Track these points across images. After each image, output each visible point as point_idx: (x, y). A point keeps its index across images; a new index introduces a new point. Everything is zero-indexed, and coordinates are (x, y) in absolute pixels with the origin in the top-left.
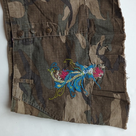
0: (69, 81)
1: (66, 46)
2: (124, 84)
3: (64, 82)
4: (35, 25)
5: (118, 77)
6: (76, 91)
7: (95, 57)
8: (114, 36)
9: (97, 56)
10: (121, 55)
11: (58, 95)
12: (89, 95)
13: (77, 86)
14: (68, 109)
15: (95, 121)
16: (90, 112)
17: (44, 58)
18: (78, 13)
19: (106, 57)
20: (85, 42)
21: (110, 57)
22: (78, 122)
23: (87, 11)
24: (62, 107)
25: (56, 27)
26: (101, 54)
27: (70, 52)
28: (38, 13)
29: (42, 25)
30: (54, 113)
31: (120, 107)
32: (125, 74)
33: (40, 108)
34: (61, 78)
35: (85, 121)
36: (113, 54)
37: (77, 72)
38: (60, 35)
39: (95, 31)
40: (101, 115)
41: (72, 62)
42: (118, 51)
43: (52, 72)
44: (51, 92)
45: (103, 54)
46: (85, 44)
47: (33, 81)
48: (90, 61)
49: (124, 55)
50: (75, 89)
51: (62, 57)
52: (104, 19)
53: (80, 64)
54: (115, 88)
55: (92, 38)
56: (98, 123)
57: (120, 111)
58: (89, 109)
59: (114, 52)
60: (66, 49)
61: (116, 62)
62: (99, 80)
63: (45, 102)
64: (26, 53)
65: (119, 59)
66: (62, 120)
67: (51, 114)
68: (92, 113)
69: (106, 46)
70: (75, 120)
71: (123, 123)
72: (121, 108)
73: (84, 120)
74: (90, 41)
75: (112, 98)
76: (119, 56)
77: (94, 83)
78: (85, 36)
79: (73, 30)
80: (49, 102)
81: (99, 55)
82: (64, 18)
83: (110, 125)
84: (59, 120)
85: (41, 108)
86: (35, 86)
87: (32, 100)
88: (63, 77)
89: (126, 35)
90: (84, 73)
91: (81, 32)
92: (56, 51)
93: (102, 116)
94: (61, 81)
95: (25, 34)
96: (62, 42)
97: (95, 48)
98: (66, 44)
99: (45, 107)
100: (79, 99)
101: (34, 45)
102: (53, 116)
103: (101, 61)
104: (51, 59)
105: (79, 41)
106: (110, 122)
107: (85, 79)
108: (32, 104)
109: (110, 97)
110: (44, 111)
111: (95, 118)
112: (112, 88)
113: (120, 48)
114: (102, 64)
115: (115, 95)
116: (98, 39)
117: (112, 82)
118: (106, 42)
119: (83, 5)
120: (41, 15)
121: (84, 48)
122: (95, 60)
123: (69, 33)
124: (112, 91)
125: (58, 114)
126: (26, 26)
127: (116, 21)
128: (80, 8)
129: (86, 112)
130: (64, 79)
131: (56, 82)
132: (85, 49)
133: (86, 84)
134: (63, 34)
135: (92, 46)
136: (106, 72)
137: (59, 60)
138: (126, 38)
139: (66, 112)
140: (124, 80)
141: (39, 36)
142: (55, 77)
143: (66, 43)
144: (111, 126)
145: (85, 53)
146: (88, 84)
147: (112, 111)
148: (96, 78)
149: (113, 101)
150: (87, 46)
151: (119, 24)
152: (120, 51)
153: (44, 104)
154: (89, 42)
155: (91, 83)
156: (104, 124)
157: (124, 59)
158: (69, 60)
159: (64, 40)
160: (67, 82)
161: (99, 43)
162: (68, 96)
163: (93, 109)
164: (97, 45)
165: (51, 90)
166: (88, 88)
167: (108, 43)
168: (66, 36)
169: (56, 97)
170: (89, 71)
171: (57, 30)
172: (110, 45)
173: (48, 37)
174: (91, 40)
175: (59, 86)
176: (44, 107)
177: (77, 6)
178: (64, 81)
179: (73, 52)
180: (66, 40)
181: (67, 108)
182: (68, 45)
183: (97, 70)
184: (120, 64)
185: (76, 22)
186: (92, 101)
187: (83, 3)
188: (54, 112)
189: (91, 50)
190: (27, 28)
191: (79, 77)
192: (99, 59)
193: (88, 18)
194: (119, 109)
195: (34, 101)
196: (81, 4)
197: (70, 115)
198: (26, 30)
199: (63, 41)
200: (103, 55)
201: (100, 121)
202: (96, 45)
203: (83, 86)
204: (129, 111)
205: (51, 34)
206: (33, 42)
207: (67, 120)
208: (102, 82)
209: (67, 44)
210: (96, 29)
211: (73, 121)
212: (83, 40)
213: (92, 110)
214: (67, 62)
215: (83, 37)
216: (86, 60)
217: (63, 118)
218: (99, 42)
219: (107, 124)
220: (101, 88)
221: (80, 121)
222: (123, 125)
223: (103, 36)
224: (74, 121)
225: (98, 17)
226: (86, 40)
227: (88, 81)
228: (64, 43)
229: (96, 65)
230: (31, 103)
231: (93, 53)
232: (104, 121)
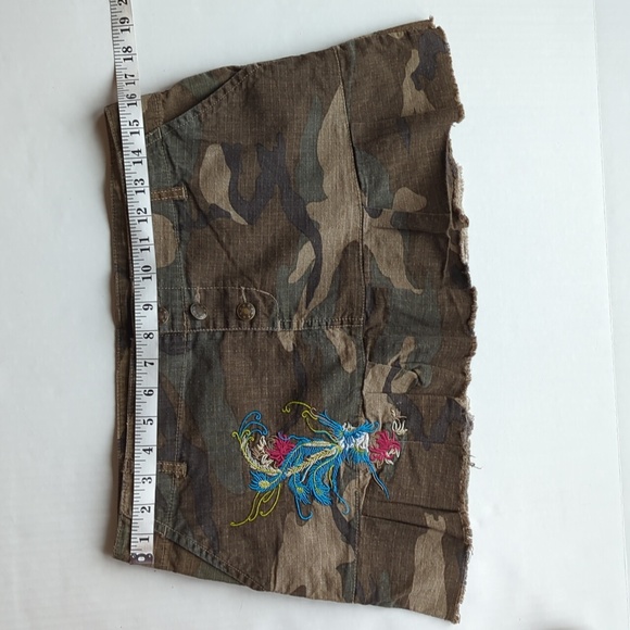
0: (294, 471)
1: (294, 360)
2: (457, 484)
3: (279, 474)
4: (205, 291)
5: (444, 463)
7: (381, 400)
8: (443, 340)
9: (385, 396)
10: (457, 399)
11: (259, 514)
12: (353, 516)
13: (318, 485)
14: (288, 559)
15: (368, 596)
16: (353, 567)
17: (225, 396)
18: (340, 266)
19: (411, 401)
21: (423, 401)
22: (317, 598)
23: (368, 262)
24: (270, 552)
25: (270, 302)
28: (219, 257)
29: (225, 293)
30: (245, 568)
31: (442, 553)
32: (465, 457)
33: (201, 551)
34: (271, 461)
35: (339, 595)
37: (323, 443)
38: (279, 329)
39: (387, 322)
40: (384, 577)
41: (308, 412)
42: (449, 388)
43: (245, 441)
44: (240, 503)
45: (405, 390)
46: (355, 358)
47: (184, 466)
48: (364, 411)
49: (464, 399)
50: (313, 497)
51: (280, 394)
52: (416, 291)
53: (333, 418)
54: (432, 497)
55: (375, 341)
56: (375, 599)
57: (440, 564)
58: (352, 558)
59: (438, 387)
60: (292, 370)
61: (440, 418)
62: (385, 471)
63: (217, 532)
64: (170, 379)
66: (269, 590)
67: (237, 572)
68: (360, 571)
69: (416, 368)
70: (308, 592)
71: (448, 604)
73: (333, 591)
74: (368, 349)
75: (422, 526)
76: (450, 401)
77: (369, 478)
78: (355, 336)
79: (320, 316)
80: (230, 534)
82: (295, 277)
83: (412, 607)
84: (258, 589)
85: (207, 553)
86: (189, 482)
87: (179, 526)
88: (277, 458)
89: (478, 341)
90: (343, 446)
91: (342, 324)
92: (262, 376)
93: (387, 581)
94: (272, 468)
95: (172, 318)
96: (283, 347)
97: (382, 371)
98: (294, 354)
99: (217, 548)
100: (323, 528)
101: (195, 353)
102: (242, 577)
103: (395, 414)
104: (245, 401)
105: (335, 349)
106: (411, 598)
107: (342, 466)
108: (179, 538)
109: (414, 525)
110: (215, 561)
111: (367, 586)
112: (422, 498)
113: (456, 378)
114: (397, 421)
115: (429, 519)
116: (394, 346)
117: (423, 477)
118: (416, 357)
119: (355, 242)
120: (225, 264)
121: (350, 371)
122: (379, 410)
123: (307, 324)
124: (422, 507)
125: (258, 572)
126: (178, 293)
127: (451, 300)
128: (345, 250)
129: (343, 568)
130: (280, 463)
131: (255, 471)
132: (352, 373)
133: (345, 482)
134: (287, 326)
135: (373, 366)
136: (409, 445)
138: (477, 351)
139: (280, 565)
141: (215, 327)
142: (253, 455)
143: (294, 351)
144: (414, 610)
145: (352, 385)
146: (353, 481)
147: (416, 564)
148: (376, 464)
149: (422, 536)
150: (358, 366)
151: (461, 311)
152: (454, 387)
153: (214, 539)
154: (366, 352)
155: (361, 477)
156: (393, 603)
157: (464, 410)
158: (299, 405)
159: (288, 342)
160: (289, 474)
161: (395, 358)
162: (291, 517)
163: (364, 557)
164: (390, 364)
165: (240, 495)
166: (352, 493)
167: (422, 362)
168: (297, 333)
169: (252, 517)
170: (359, 441)
171: (270, 311)
172: (429, 367)
173: (242, 334)
174: (371, 348)
175: (264, 484)
176: (214, 551)
177: (339, 244)
178: (279, 470)
180: (294, 344)
181: (286, 554)
182: (299, 358)
183: (383, 440)
184: (450, 424)
185: (330, 295)
186: (360, 535)
187: (357, 237)
188: (246, 566)
189: (369, 376)
190: (178, 302)
191: (327, 457)
192: (391, 405)
193: (368, 283)
194: (437, 560)
195: (183, 530)
196: (351, 239)
197: (292, 575)
198: (176, 306)
199: (284, 344)
201: (380, 595)
202: (387, 364)
203: (338, 487)
204: (468, 565)
205: (252, 322)
206: (194, 346)
207: (284, 590)
208: (394, 477)
209: (298, 354)
210: (390, 318)
211: (300, 592)
212: (347, 348)
213: (359, 562)
215: (349, 337)
216: (353, 408)
217: (272, 583)
218: (398, 356)
219: (403, 604)
220: (391, 494)
221: (324, 593)
222: (448, 609)
223: (410, 339)
224: (305, 591)
225: (400, 281)
226: (357, 348)
227: (352, 471)
228: (289, 351)
229: (381, 423)
230: (177, 536)
231: (374, 389)
232: (393, 594)
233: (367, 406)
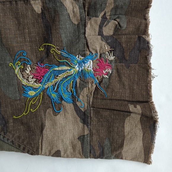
0: (50, 84)
1: (43, 18)
2: (147, 86)
3: (40, 87)
5: (138, 75)
6: (63, 102)
7: (97, 39)
9: (99, 37)
10: (144, 36)
11: (30, 111)
12: (86, 108)
13: (65, 92)
14: (48, 135)
15: (98, 154)
16: (87, 137)
17: (2, 42)
19: (116, 39)
20: (78, 12)
21: (124, 39)
22: (68, 157)
24: (38, 132)
26: (108, 35)
27: (51, 31)
30: (23, 142)
31: (141, 127)
32: (150, 70)
34: (34, 80)
35: (80, 154)
36: (129, 34)
37: (65, 68)
40: (107, 142)
41: (55, 49)
42: (138, 29)
43: (18, 68)
44: (18, 104)
45: (111, 33)
46: (78, 15)
48: (88, 47)
49: (148, 35)
50: (62, 99)
51: (36, 40)
53: (70, 52)
54: (132, 95)
55: (90, 4)
56: (102, 155)
57: (140, 133)
58: (86, 132)
59: (131, 29)
60: (42, 24)
61: (134, 48)
62: (104, 82)
63: (6, 122)
65: (140, 43)
66: (38, 154)
67: (18, 144)
68: (92, 139)
69: (116, 18)
70: (62, 154)
71: (145, 155)
72: (142, 129)
73: (77, 152)
74: (86, 9)
75: (127, 112)
76: (140, 38)
77: (95, 86)
78: (78, 1)
80: (14, 122)
81: (103, 35)
83: (124, 158)
84: (32, 154)
88: (38, 78)
90: (78, 69)
92: (24, 29)
93: (109, 144)
94: (35, 84)
96: (35, 11)
97: (96, 22)
98: (42, 15)
99: (5, 131)
100: (69, 116)
102: (22, 147)
103: (107, 48)
104: (15, 44)
105: (66, 9)
106: (123, 153)
107: (78, 80)
109: (123, 111)
110: (5, 139)
111: (97, 148)
112: (127, 95)
113: (141, 23)
114: (108, 52)
115: (131, 108)
116: (101, 5)
117: (126, 83)
118: (116, 11)
121: (76, 23)
122: (97, 46)
124: (127, 101)
125: (31, 144)
129: (82, 138)
130: (40, 80)
131: (25, 86)
132: (78, 24)
133: (80, 89)
135: (90, 19)
136: (116, 66)
137: (30, 46)
138: (152, 4)
139: (44, 139)
140: (147, 80)
142: (23, 77)
143: (42, 13)
144: (126, 159)
145: (79, 31)
146: (85, 89)
147: (126, 134)
148: (98, 78)
149: (128, 118)
150: (81, 20)
152: (141, 28)
153: (4, 126)
154: (85, 11)
155: (90, 86)
156: (113, 156)
157: (148, 43)
158: (48, 45)
159: (38, 7)
160: (46, 87)
161: (103, 13)
162: (50, 111)
163: (94, 131)
164: (100, 17)
165: (17, 100)
166: (85, 96)
167: (120, 14)
169: (26, 113)
170: (87, 65)
172: (124, 16)
173: (8, 3)
174: (88, 8)
175: (32, 93)
176: (4, 133)
178: (40, 85)
179: (56, 30)
180: (42, 9)
181: (47, 132)
182: (45, 17)
183: (101, 63)
184: (140, 51)
186: (91, 119)
189: (89, 26)
191: (68, 76)
192: (104, 43)
194: (138, 131)
197: (51, 144)
199: (36, 9)
200: (112, 35)
201: (105, 153)
202: (98, 17)
203: (76, 92)
204: (157, 133)
207: (48, 153)
208: (109, 85)
209: (45, 15)
211: (57, 154)
212: (73, 8)
213: (91, 134)
214: (46, 50)
215: (74, 2)
216: (81, 45)
217: (40, 150)
218: (104, 11)
219: (119, 156)
220: (108, 95)
221: (71, 153)
222: (145, 158)
224: (60, 154)
226: (80, 8)
227: (84, 83)
228: (39, 13)
229: (99, 54)
231: (93, 33)
232: (112, 151)
233: (89, 44)
